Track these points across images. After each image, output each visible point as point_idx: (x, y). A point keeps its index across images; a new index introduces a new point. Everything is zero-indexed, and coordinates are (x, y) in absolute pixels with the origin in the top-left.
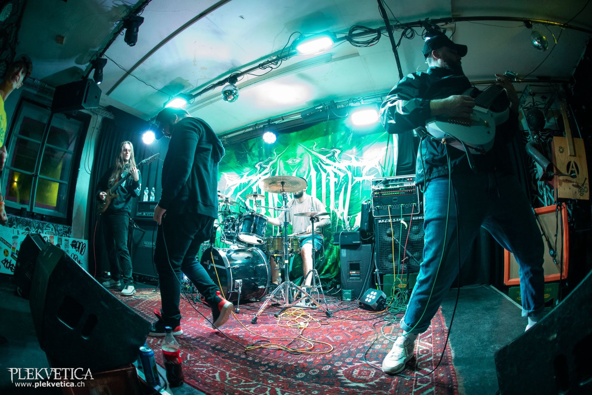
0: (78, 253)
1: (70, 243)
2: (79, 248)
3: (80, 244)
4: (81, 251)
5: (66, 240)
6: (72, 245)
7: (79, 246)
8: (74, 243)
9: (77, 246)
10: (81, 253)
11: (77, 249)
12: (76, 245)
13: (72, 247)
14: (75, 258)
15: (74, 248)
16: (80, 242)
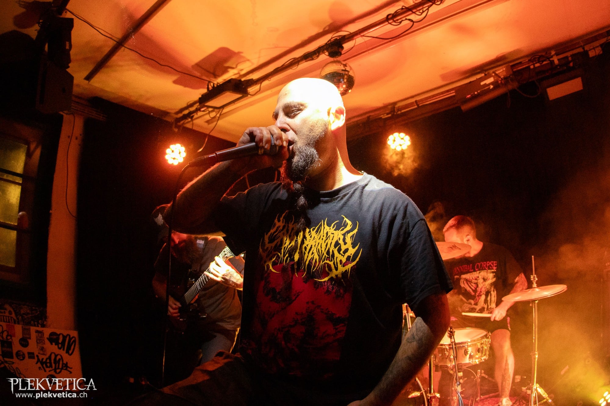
0: (63, 353)
1: (47, 335)
2: (63, 343)
3: (64, 338)
4: (68, 349)
5: (37, 332)
6: (51, 340)
7: (64, 340)
8: (55, 337)
9: (60, 341)
10: (67, 352)
11: (60, 346)
12: (58, 339)
13: (52, 344)
14: (58, 359)
15: (54, 344)
16: (65, 334)
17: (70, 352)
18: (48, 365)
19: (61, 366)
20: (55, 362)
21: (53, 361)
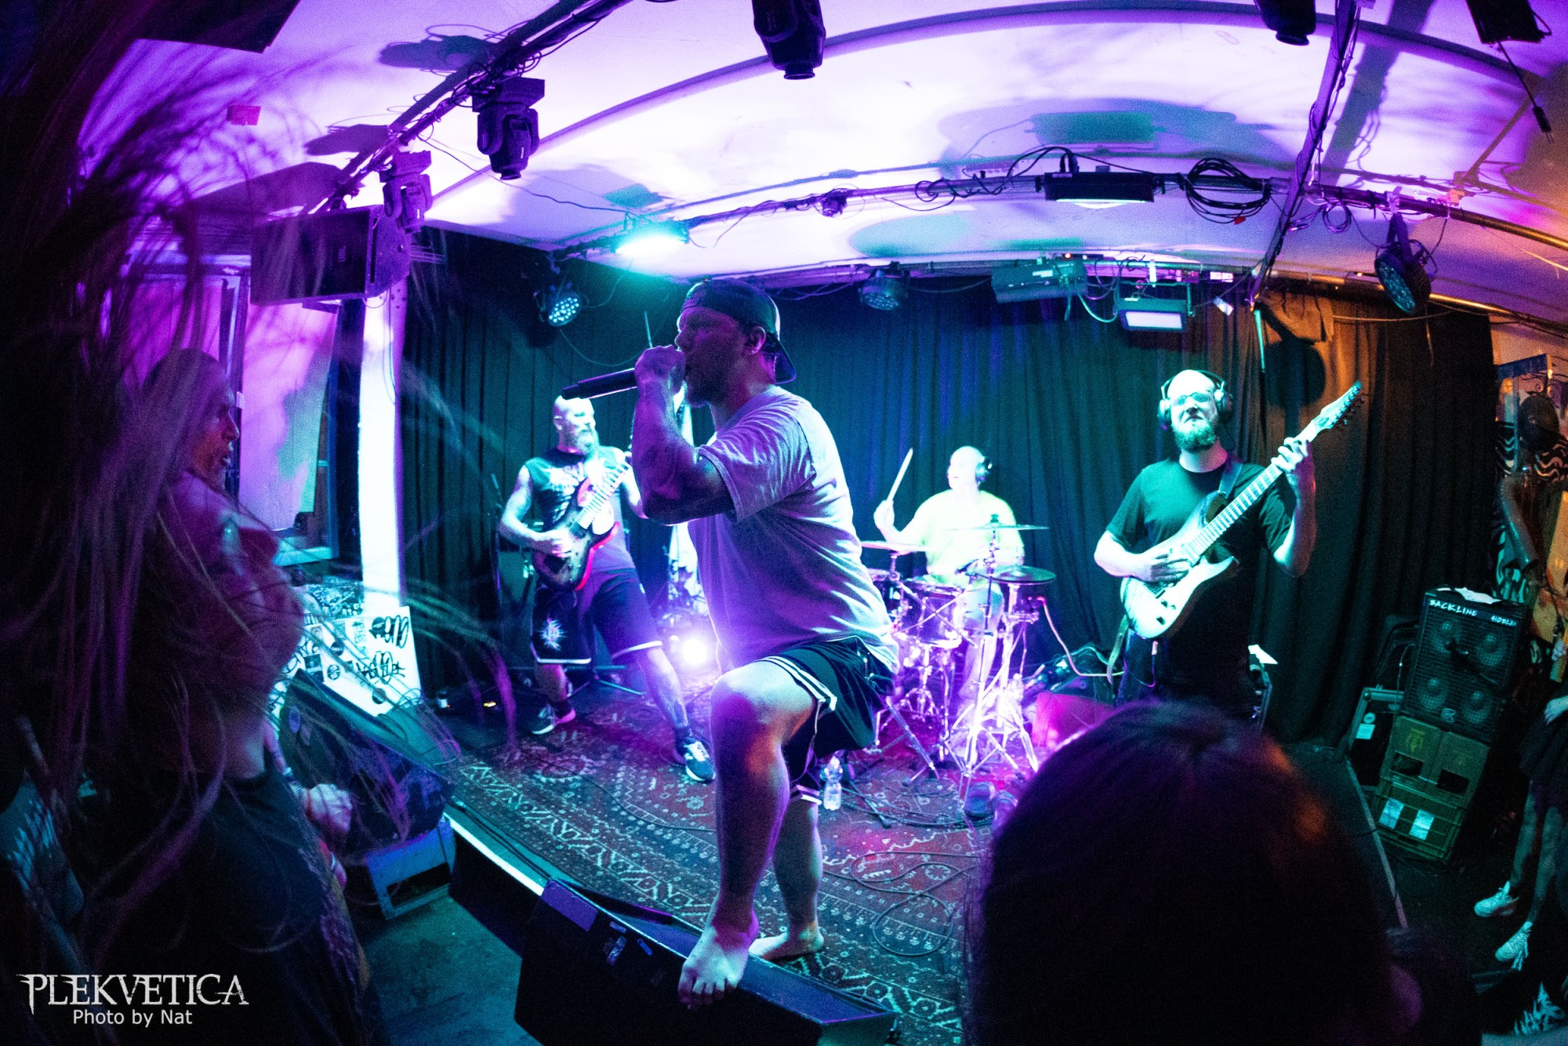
0: (392, 646)
1: (369, 626)
2: (391, 633)
3: (393, 621)
4: (399, 638)
5: (356, 624)
6: (374, 632)
7: (393, 627)
8: (379, 625)
9: (387, 630)
10: (398, 644)
11: (387, 636)
12: (385, 626)
13: (375, 636)
14: (385, 661)
15: (378, 636)
16: (393, 617)
17: (402, 642)
18: (373, 674)
19: (390, 670)
20: (382, 668)
21: (378, 667)
